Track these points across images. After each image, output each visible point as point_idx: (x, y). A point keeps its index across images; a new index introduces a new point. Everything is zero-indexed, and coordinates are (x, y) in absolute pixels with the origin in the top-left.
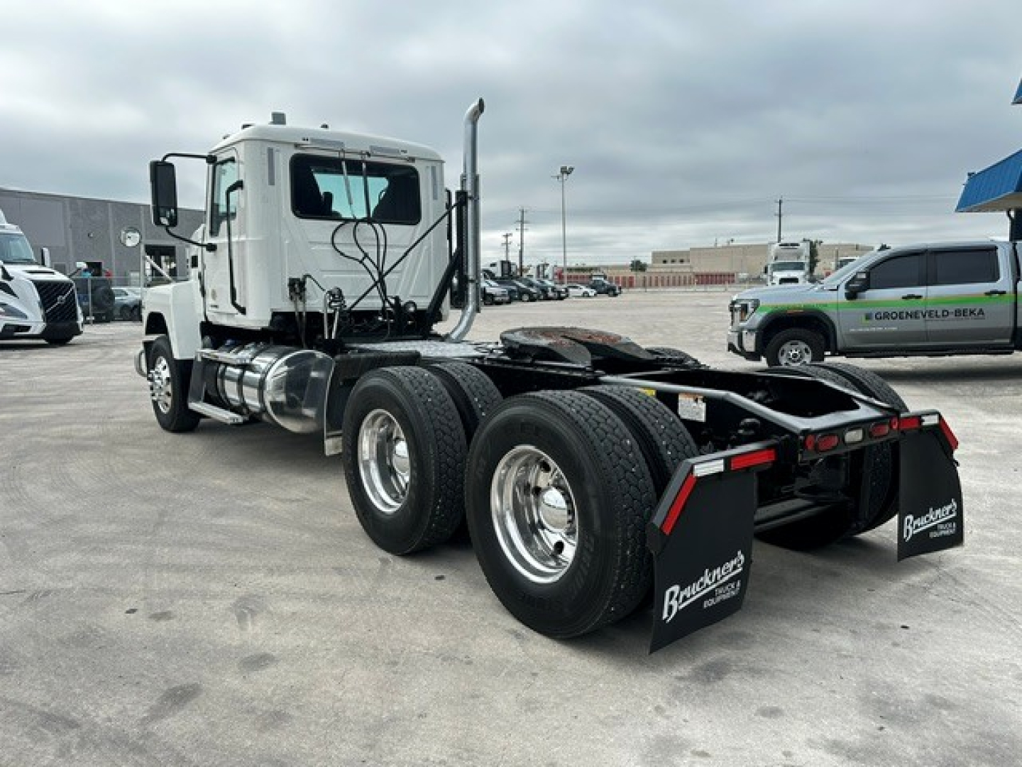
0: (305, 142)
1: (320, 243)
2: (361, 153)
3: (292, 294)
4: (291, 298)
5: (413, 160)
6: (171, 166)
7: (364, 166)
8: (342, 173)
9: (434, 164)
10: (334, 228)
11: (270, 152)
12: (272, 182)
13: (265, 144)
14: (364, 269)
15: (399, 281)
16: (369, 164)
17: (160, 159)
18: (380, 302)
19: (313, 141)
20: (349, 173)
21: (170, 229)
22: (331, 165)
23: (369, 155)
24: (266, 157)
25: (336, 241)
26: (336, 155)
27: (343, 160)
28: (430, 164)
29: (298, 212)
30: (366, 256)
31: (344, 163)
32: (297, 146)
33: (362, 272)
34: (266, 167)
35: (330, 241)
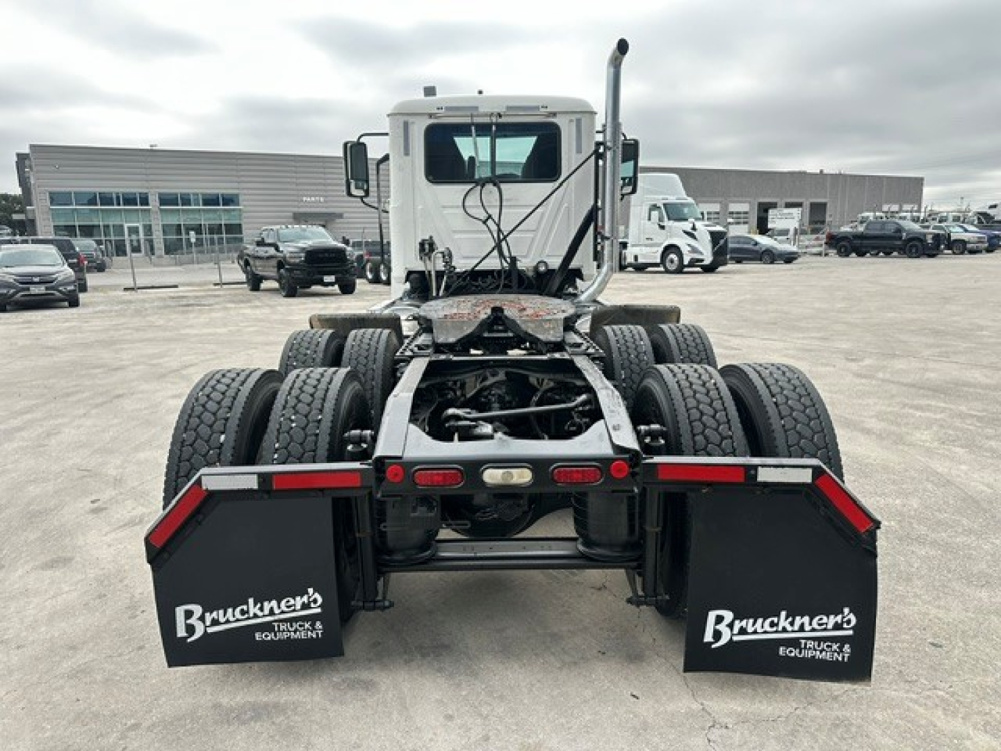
0: (440, 111)
1: (452, 207)
2: (492, 115)
3: (422, 254)
4: (421, 258)
5: (554, 114)
6: (364, 145)
7: (494, 128)
8: (471, 135)
9: (578, 116)
10: (465, 193)
11: (406, 125)
12: (407, 153)
13: (403, 117)
14: (486, 229)
15: (533, 240)
16: (498, 125)
17: (355, 140)
18: (498, 261)
19: (448, 109)
20: (478, 135)
21: (365, 200)
22: (464, 130)
23: (500, 116)
24: (401, 131)
25: (466, 204)
26: (468, 120)
27: (473, 124)
28: (574, 117)
29: (431, 178)
30: (490, 217)
31: (473, 128)
32: (431, 116)
33: (484, 231)
34: (402, 140)
35: (461, 204)
